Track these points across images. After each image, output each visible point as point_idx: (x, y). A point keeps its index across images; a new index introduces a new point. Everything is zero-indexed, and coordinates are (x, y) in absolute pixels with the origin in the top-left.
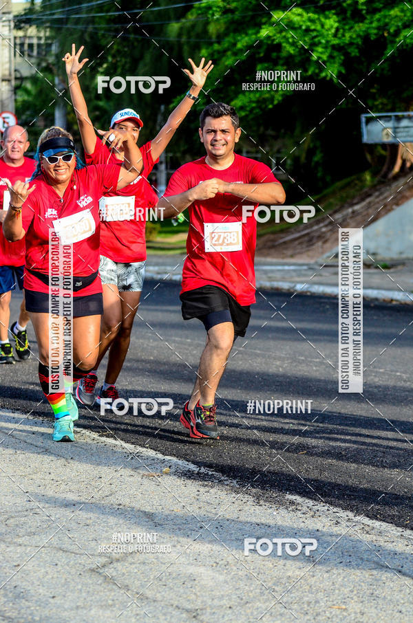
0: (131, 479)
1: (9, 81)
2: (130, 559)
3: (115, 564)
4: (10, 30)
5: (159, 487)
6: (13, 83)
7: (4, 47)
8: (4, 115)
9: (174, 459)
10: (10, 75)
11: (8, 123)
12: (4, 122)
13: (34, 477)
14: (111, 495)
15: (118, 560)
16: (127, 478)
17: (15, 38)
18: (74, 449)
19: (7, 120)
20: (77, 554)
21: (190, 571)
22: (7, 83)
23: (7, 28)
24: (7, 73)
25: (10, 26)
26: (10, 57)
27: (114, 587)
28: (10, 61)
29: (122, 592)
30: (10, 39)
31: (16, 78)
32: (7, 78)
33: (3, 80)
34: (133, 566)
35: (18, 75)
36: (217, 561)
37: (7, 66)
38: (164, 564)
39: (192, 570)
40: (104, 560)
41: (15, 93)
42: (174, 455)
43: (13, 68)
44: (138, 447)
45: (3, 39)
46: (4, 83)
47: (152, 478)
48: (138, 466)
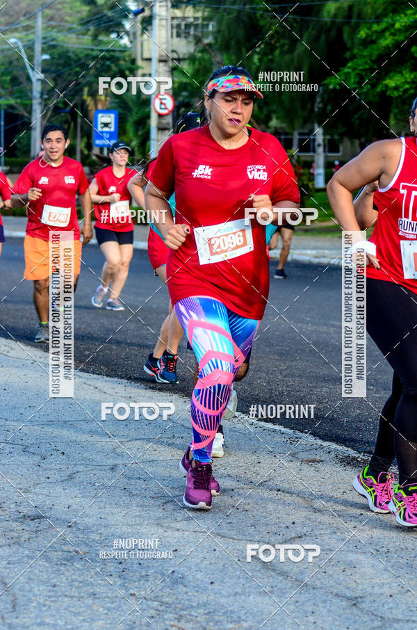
0: (291, 464)
1: (165, 61)
4: (167, 10)
5: (318, 473)
6: (170, 64)
7: (161, 28)
8: (161, 96)
9: (334, 446)
10: (167, 56)
11: (164, 104)
12: (161, 103)
14: (269, 480)
16: (286, 464)
17: (172, 18)
18: (232, 433)
19: (164, 101)
20: (235, 539)
21: (350, 558)
22: (164, 63)
23: (164, 9)
24: (164, 53)
25: (167, 6)
26: (167, 38)
27: (272, 573)
28: (167, 42)
29: (281, 578)
30: (167, 20)
31: (173, 59)
32: (164, 58)
33: (160, 61)
35: (175, 56)
36: (378, 548)
37: (164, 46)
39: (352, 557)
41: (172, 74)
42: (333, 440)
43: (170, 49)
44: (297, 432)
45: (161, 19)
46: (162, 64)
47: (311, 463)
48: (297, 451)
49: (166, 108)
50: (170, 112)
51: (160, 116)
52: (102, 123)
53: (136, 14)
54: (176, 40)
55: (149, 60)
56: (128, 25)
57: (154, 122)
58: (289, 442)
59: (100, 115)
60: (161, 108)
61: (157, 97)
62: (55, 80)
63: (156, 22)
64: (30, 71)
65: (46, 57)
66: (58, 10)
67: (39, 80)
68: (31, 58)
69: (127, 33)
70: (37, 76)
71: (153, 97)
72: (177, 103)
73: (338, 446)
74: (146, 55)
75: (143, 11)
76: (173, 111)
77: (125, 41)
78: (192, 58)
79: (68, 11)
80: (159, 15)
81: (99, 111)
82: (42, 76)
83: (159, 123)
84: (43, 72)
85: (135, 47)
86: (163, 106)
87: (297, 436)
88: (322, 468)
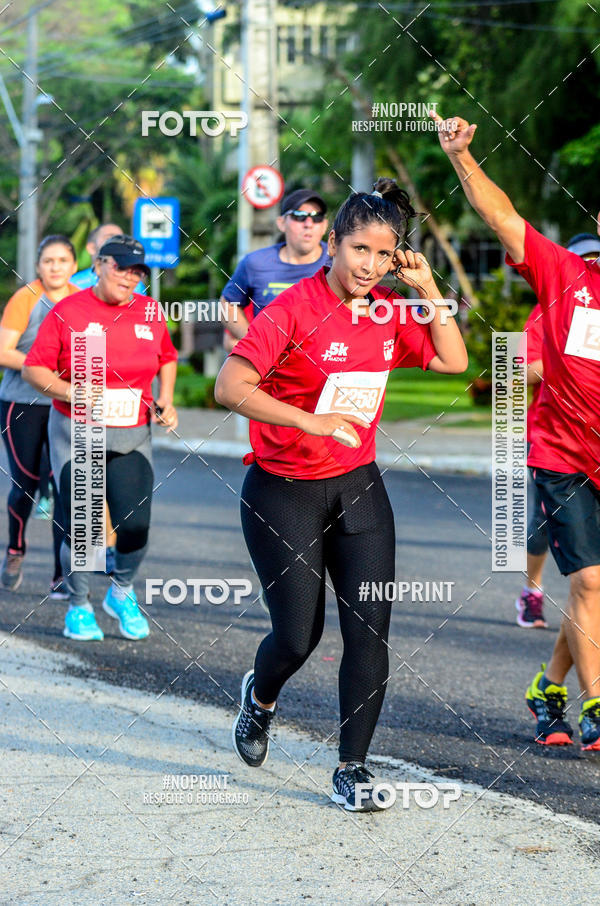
0: (494, 857)
1: (266, 108)
4: (270, 11)
5: (544, 873)
6: (277, 113)
8: (258, 173)
9: (575, 822)
10: (269, 98)
11: (264, 188)
12: (259, 186)
13: (310, 850)
14: (455, 887)
16: (486, 856)
17: (279, 28)
19: (262, 183)
22: (263, 112)
23: (264, 9)
24: (263, 93)
26: (269, 65)
28: (269, 72)
30: (268, 31)
31: (281, 104)
32: (264, 102)
33: (257, 107)
35: (284, 97)
37: (263, 81)
41: (279, 133)
42: (575, 812)
43: (275, 85)
44: (507, 797)
45: (257, 31)
46: (259, 114)
47: (532, 855)
48: (506, 832)
49: (267, 195)
50: (275, 202)
51: (257, 209)
52: (149, 223)
53: (213, 19)
54: (287, 69)
55: (236, 105)
56: (195, 39)
57: (244, 220)
58: (491, 815)
59: (145, 208)
60: (258, 195)
61: (250, 173)
62: (62, 141)
63: (249, 35)
64: (16, 126)
65: (46, 99)
66: (67, 11)
67: (32, 142)
68: (17, 102)
69: (196, 54)
70: (28, 134)
71: (243, 174)
72: (288, 186)
73: (581, 823)
74: (231, 96)
75: (223, 14)
76: (280, 200)
77: (191, 68)
78: (318, 102)
79: (85, 12)
80: (255, 23)
81: (142, 201)
82: (36, 135)
83: (255, 223)
84: (41, 126)
85: (210, 81)
86: (262, 192)
87: (506, 803)
88: (552, 864)
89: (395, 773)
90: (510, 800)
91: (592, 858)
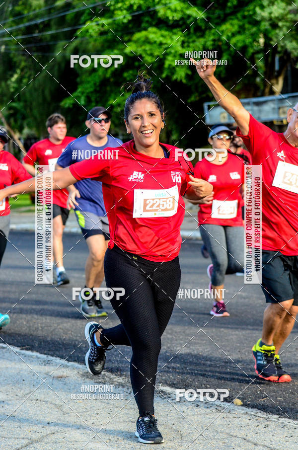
2: (46, 440)
3: (35, 445)
5: (65, 386)
9: (76, 365)
15: (37, 441)
34: (48, 445)
38: (71, 442)
40: (26, 441)
42: (75, 360)
44: (49, 356)
47: (59, 379)
48: (49, 370)
58: (43, 364)
87: (49, 359)
88: (68, 382)
89: (5, 350)
90: (50, 358)
91: (83, 379)
